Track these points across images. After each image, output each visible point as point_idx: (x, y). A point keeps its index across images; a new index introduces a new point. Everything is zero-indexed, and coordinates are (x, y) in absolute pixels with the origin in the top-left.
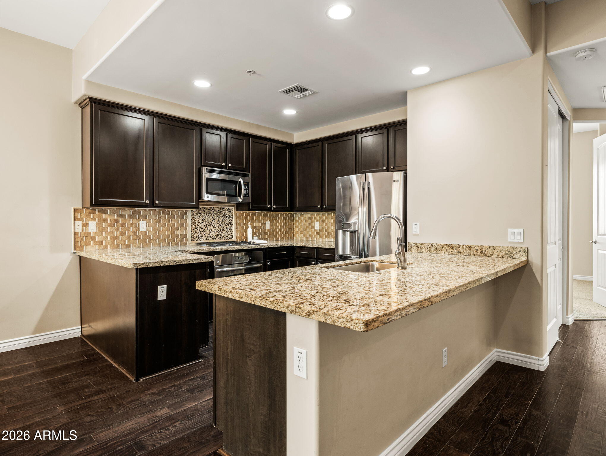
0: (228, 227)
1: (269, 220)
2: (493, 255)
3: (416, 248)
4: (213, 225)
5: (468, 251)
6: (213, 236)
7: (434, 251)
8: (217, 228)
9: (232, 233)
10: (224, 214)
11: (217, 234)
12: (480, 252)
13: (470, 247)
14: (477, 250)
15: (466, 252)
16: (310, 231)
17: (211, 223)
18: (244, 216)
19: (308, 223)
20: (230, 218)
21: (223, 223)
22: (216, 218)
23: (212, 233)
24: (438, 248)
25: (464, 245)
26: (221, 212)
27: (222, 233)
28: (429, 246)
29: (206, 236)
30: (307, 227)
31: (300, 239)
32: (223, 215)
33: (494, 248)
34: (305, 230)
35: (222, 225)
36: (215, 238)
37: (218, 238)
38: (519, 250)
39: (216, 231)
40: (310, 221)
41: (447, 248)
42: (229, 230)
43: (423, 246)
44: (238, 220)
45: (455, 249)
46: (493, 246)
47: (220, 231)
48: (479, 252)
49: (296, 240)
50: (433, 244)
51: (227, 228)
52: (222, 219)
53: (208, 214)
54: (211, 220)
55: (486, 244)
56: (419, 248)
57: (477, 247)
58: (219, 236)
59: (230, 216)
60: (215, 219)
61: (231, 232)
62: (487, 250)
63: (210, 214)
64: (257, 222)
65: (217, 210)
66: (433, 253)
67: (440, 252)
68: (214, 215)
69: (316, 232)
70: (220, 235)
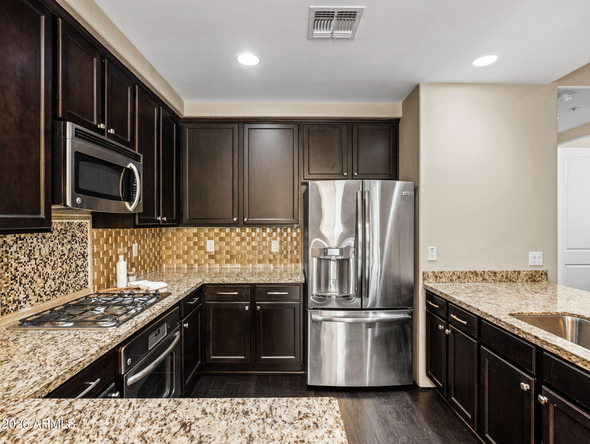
0: (80, 263)
1: (136, 241)
2: (518, 280)
3: (434, 278)
4: (52, 264)
5: (494, 278)
6: (52, 290)
7: (456, 280)
8: (59, 269)
9: (85, 276)
10: (72, 236)
11: (59, 283)
12: (506, 278)
13: (496, 273)
14: (502, 275)
15: (491, 278)
16: (197, 254)
17: (46, 260)
18: (105, 236)
19: (192, 242)
20: (83, 245)
21: (70, 257)
22: (56, 246)
23: (50, 282)
24: (460, 276)
25: (489, 271)
26: (66, 231)
27: (69, 279)
28: (451, 275)
29: (37, 292)
30: (189, 248)
31: (175, 267)
32: (69, 238)
33: (519, 273)
34: (187, 253)
35: (68, 262)
36: (56, 292)
37: (62, 292)
38: (541, 273)
39: (57, 277)
40: (196, 239)
41: (471, 275)
42: (82, 270)
43: (443, 274)
44: (95, 246)
45: (479, 276)
46: (518, 270)
47: (64, 276)
48: (504, 277)
49: (166, 268)
50: (455, 272)
51: (77, 266)
52: (68, 248)
53: (40, 240)
54: (47, 253)
55: (511, 269)
56: (438, 278)
57: (503, 273)
58: (63, 287)
59: (82, 240)
60: (55, 249)
61: (85, 273)
62: (512, 275)
63: (45, 238)
64: (122, 247)
65: (59, 229)
66: (455, 282)
67: (463, 280)
68: (52, 241)
69: (207, 255)
70: (64, 285)
